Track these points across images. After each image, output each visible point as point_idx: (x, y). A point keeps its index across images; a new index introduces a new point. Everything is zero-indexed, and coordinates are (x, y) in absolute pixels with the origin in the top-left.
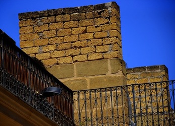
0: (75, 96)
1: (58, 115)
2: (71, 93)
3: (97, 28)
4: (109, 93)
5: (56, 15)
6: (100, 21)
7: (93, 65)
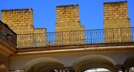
0: (18, 36)
1: (12, 41)
2: (16, 35)
3: (26, 15)
4: (28, 35)
5: (13, 11)
6: (27, 14)
7: (24, 27)
